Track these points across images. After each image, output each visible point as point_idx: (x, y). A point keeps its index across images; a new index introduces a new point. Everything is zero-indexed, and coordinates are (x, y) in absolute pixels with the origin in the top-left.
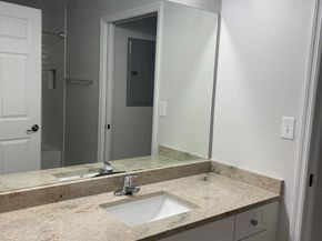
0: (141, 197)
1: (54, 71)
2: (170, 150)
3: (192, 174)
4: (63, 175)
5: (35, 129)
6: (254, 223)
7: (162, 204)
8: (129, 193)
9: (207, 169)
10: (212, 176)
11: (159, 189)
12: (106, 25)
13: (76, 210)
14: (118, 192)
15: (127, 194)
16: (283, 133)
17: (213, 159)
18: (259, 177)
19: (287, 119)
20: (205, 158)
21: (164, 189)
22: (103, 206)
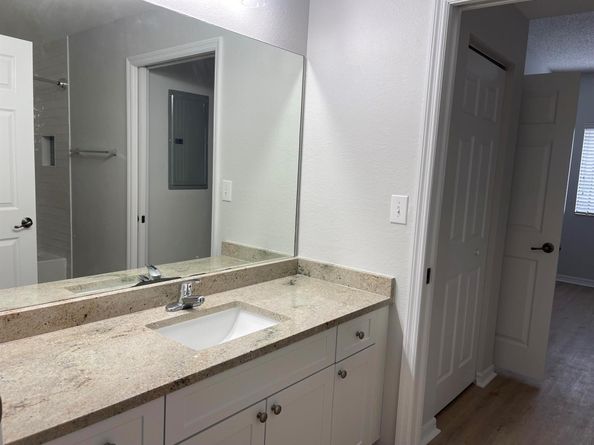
0: (206, 312)
1: (51, 139)
2: (238, 248)
3: (273, 278)
4: (81, 288)
5: (26, 224)
6: (360, 335)
7: (236, 319)
8: (188, 307)
9: (293, 269)
10: (300, 279)
11: (231, 299)
12: (134, 70)
13: (111, 333)
14: (171, 305)
15: (185, 308)
16: (393, 217)
17: (299, 257)
18: (363, 276)
19: (397, 198)
20: (289, 255)
21: (238, 299)
22: (152, 326)
